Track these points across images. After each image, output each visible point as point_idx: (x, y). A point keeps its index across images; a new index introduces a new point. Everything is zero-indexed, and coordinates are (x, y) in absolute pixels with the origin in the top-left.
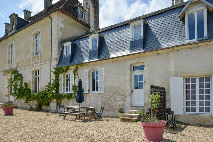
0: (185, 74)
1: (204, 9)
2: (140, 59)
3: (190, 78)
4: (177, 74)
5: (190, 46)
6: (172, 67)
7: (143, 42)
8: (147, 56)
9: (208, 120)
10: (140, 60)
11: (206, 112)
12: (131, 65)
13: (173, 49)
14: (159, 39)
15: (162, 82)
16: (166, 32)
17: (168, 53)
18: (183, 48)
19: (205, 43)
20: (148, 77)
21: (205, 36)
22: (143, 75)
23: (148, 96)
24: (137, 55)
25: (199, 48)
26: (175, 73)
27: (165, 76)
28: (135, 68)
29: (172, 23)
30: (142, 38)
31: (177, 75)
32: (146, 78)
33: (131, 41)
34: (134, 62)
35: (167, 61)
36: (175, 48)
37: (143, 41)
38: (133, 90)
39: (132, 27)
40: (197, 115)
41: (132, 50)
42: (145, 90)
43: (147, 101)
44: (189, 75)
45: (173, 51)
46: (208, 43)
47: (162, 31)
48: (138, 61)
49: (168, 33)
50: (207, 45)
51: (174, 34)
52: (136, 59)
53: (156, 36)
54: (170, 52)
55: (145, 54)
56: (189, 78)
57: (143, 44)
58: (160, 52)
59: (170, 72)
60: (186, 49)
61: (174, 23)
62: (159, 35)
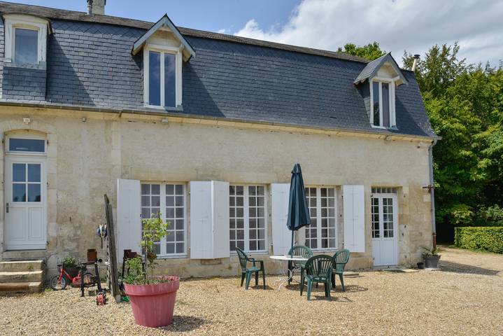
0: (142, 175)
1: (177, 52)
2: (35, 123)
3: (151, 184)
4: (126, 173)
5: (153, 118)
6: (116, 157)
7: (45, 80)
8: (55, 118)
9: (184, 268)
10: (35, 126)
11: (177, 252)
12: (5, 134)
13: (120, 116)
14: (84, 84)
15: (94, 189)
16: (102, 73)
17: (109, 122)
18: (141, 118)
19: (179, 119)
20: (58, 173)
21: (178, 106)
22: (40, 165)
23: (57, 221)
24: (28, 111)
25: (169, 126)
26: (124, 171)
27: (101, 175)
28: (16, 145)
29: (114, 57)
30: (43, 67)
31: (127, 176)
32: (52, 174)
33: (9, 65)
34: (14, 128)
35: (107, 140)
36: (124, 115)
37: (45, 75)
38: (7, 204)
39: (11, 27)
40: (165, 260)
41: (10, 92)
42: (50, 206)
43: (55, 234)
44: (151, 178)
45: (119, 119)
46: (185, 120)
47: (91, 67)
48: (28, 127)
49: (105, 77)
50: (181, 124)
51: (119, 82)
52: (24, 119)
53: (79, 74)
54: (113, 121)
55: (50, 112)
56: (148, 183)
57: (44, 85)
58: (91, 115)
59: (113, 166)
60: (145, 122)
61: (118, 58)
62: (85, 75)
